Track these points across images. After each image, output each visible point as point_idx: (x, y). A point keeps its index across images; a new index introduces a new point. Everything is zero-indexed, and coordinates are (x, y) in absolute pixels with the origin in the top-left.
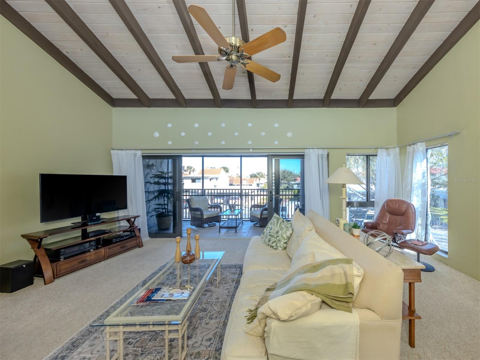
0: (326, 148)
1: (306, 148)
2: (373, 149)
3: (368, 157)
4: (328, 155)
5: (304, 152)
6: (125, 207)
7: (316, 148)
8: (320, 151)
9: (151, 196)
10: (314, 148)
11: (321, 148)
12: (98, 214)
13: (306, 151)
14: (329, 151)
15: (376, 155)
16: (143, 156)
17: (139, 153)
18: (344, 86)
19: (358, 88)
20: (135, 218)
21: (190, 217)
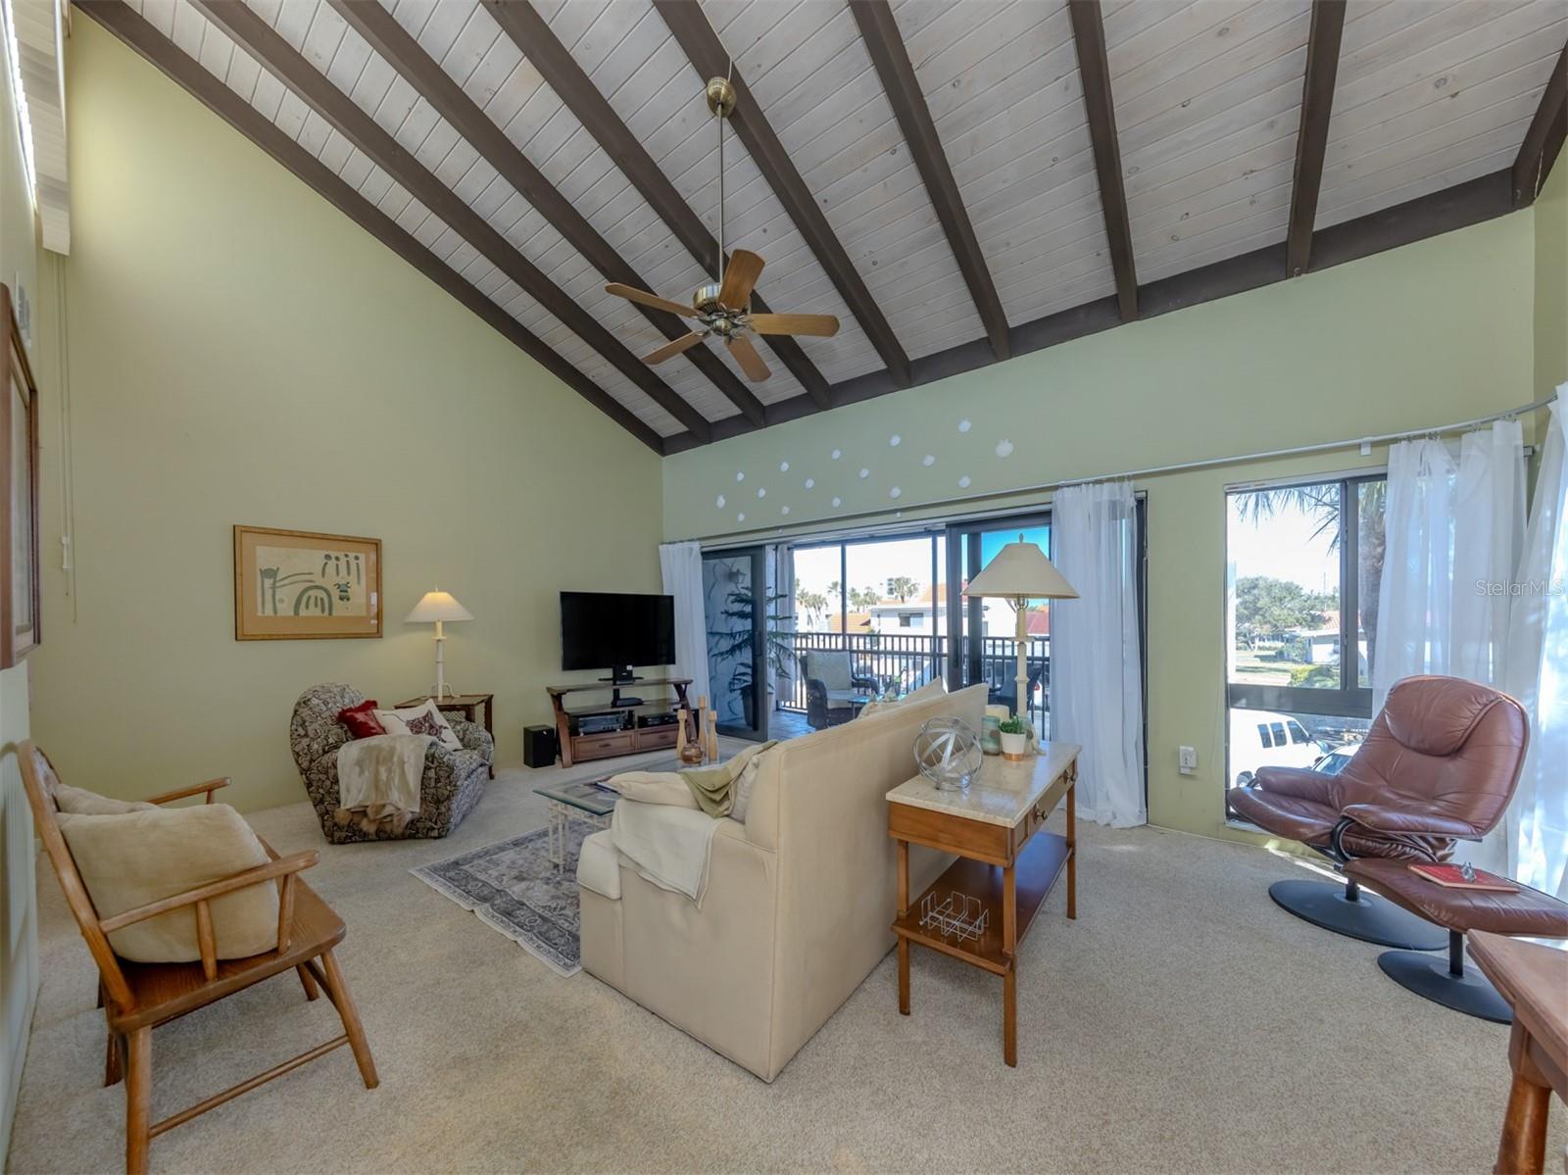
0: (1129, 478)
1: (1056, 488)
2: (1366, 451)
3: (1348, 485)
4: (1141, 504)
5: (1050, 503)
6: (671, 660)
7: (1087, 483)
8: (1106, 492)
9: (725, 644)
10: (1079, 485)
11: (1109, 480)
12: (629, 668)
13: (1056, 496)
14: (1143, 484)
15: (1383, 477)
16: (703, 553)
17: (696, 546)
18: (1181, 220)
19: (1252, 202)
20: (687, 683)
21: (805, 706)
